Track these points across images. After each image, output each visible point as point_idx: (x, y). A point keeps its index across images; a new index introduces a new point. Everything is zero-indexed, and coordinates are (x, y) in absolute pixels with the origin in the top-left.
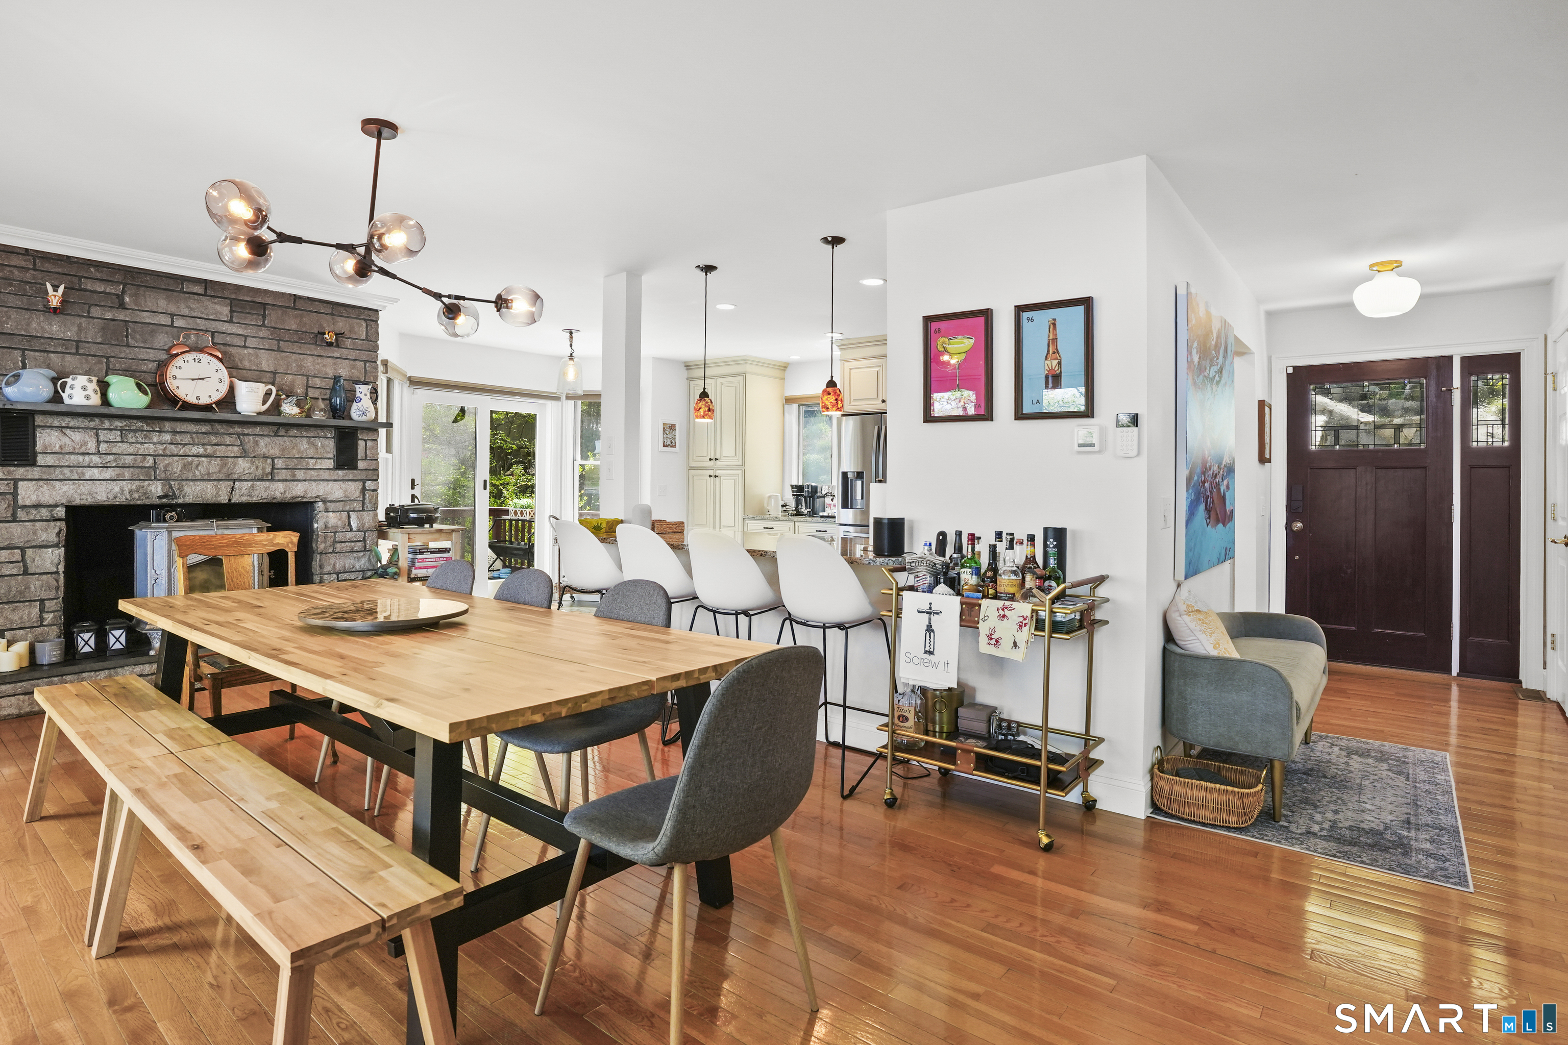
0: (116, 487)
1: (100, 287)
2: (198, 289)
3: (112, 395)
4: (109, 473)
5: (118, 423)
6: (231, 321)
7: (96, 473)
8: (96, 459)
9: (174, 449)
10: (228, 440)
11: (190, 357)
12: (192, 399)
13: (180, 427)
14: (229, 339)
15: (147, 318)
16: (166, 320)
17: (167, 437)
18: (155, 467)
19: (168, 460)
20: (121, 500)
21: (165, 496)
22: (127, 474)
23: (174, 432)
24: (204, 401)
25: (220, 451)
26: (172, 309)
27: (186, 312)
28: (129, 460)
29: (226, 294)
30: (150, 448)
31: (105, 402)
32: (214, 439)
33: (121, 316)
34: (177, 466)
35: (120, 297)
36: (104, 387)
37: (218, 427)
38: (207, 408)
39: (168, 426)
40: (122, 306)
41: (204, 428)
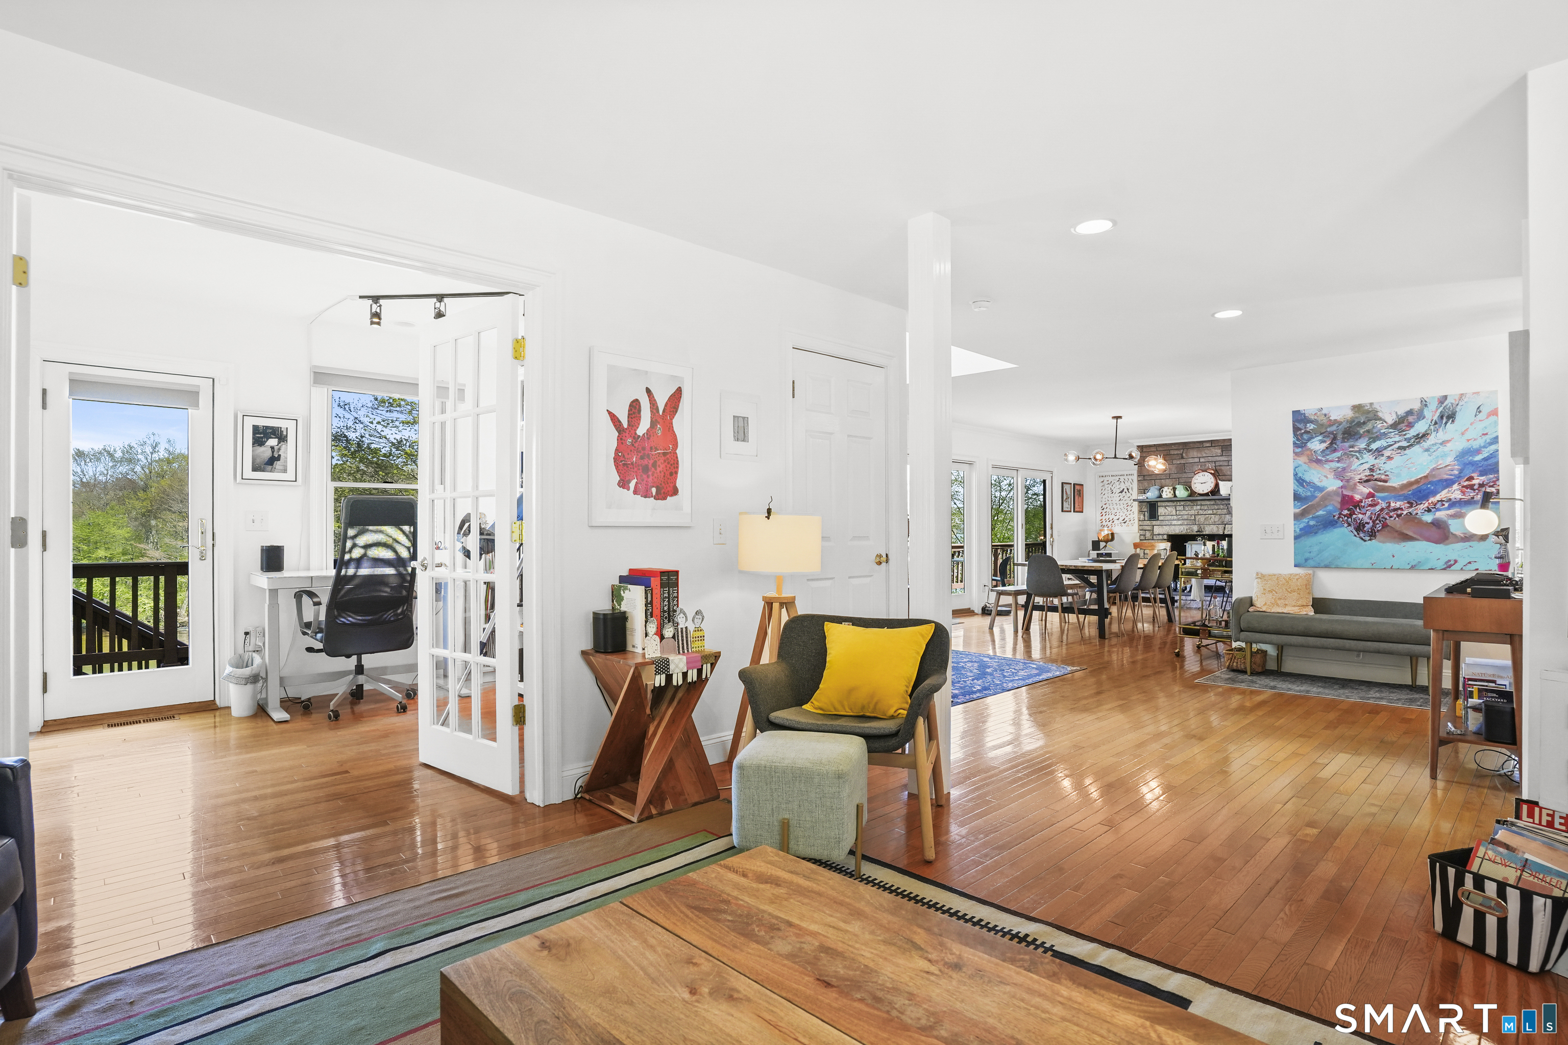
0: (1182, 528)
1: (1176, 452)
2: (1208, 445)
3: (1177, 492)
4: (1180, 522)
5: (1182, 503)
6: (1222, 455)
7: (1174, 522)
8: (1175, 517)
9: (1201, 512)
10: (1222, 507)
11: (1201, 474)
12: (1201, 492)
13: (1203, 503)
14: (1221, 463)
15: (1191, 460)
16: (1197, 460)
17: (1199, 507)
18: (1195, 520)
19: (1199, 516)
20: (1184, 532)
21: (1198, 531)
22: (1185, 522)
23: (1201, 505)
24: (1206, 492)
25: (1219, 512)
26: (1199, 455)
27: (1204, 455)
28: (1185, 517)
29: (1219, 444)
30: (1193, 512)
31: (1175, 496)
32: (1216, 507)
33: (1183, 461)
34: (1202, 519)
35: (1182, 454)
36: (1174, 489)
37: (1218, 501)
38: (1207, 494)
39: (1199, 503)
40: (1182, 458)
41: (1212, 502)
